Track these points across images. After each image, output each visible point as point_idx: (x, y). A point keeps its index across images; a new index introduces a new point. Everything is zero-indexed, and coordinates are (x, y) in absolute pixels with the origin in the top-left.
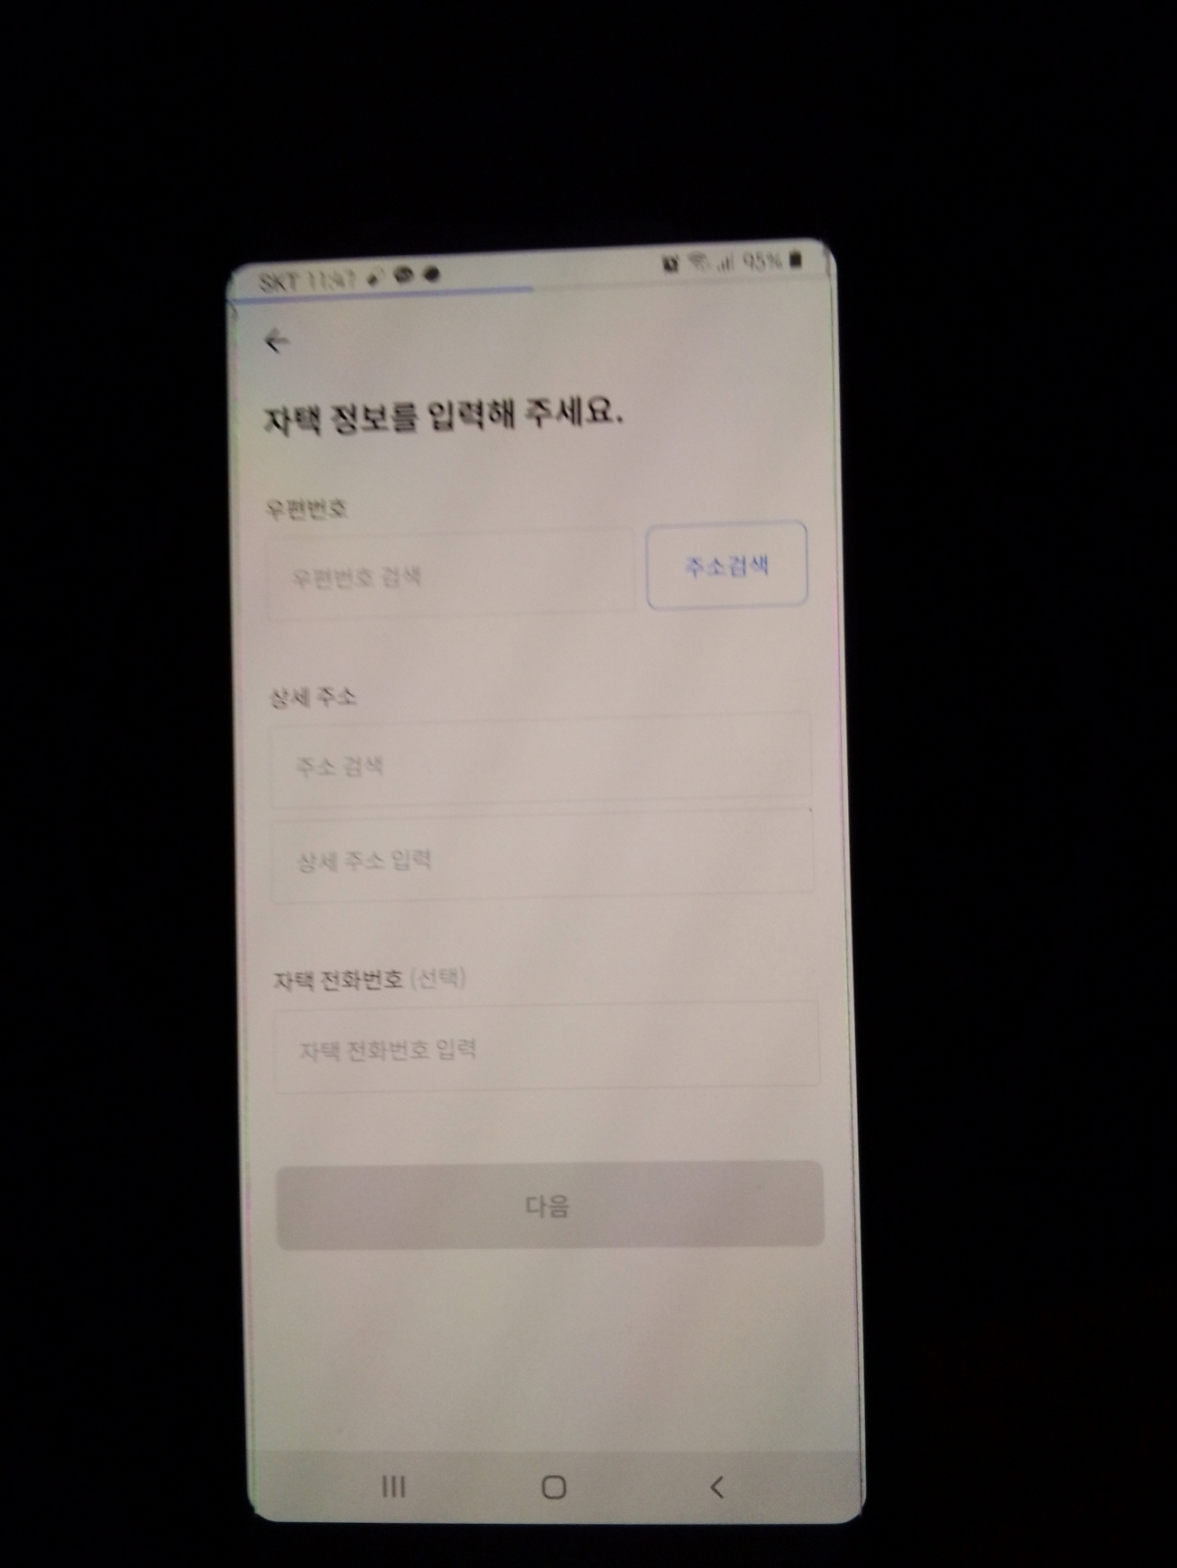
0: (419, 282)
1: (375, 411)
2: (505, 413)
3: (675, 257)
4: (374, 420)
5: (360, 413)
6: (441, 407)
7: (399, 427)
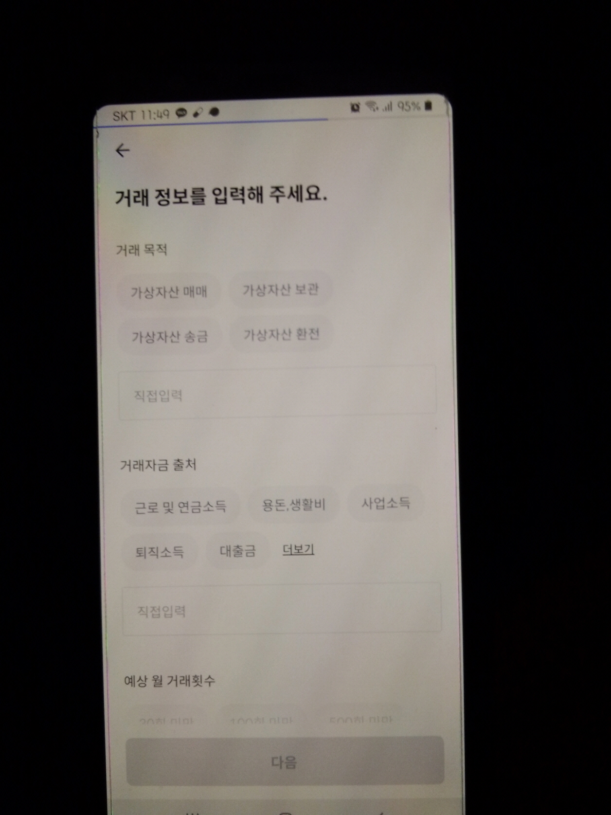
1: (180, 193)
2: (258, 194)
3: (357, 103)
4: (180, 197)
5: (171, 194)
6: (220, 190)
7: (195, 202)
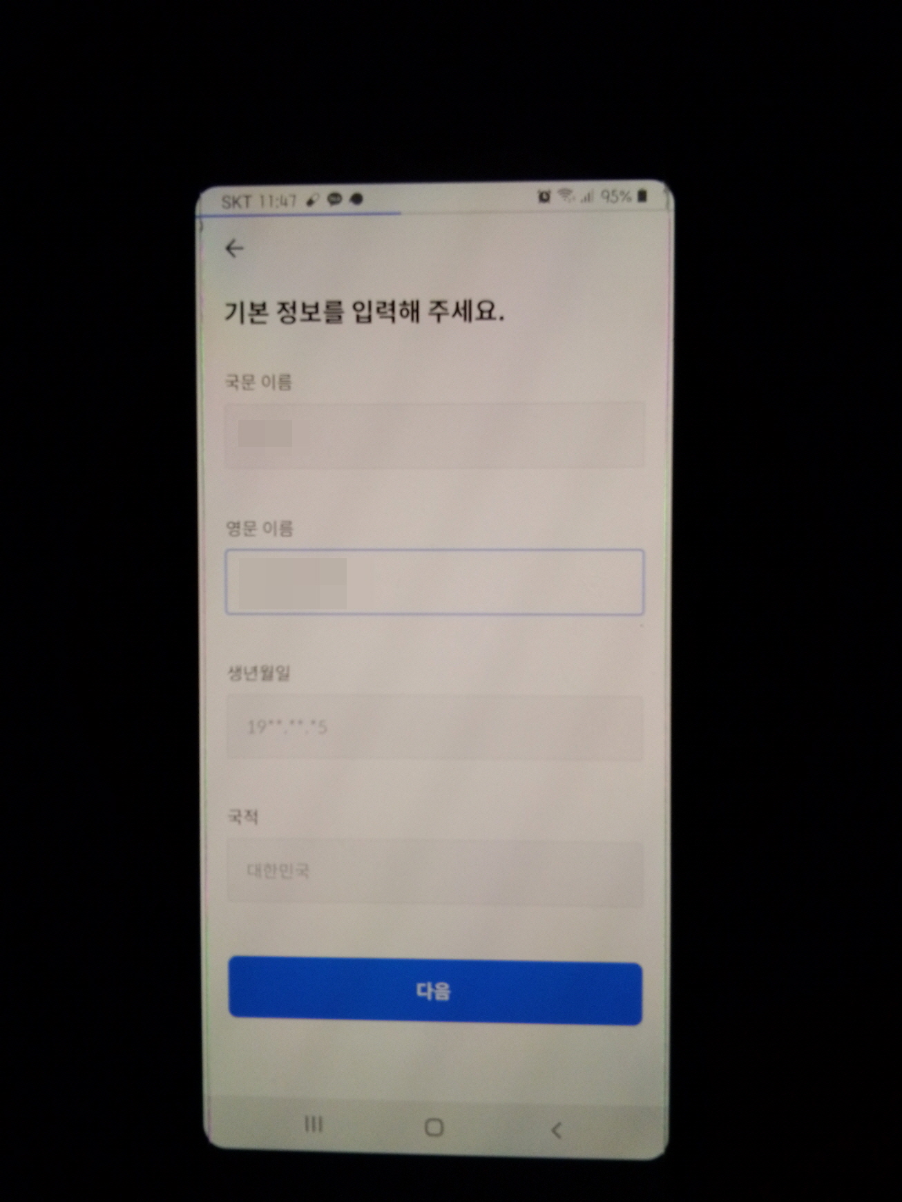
0: (346, 205)
1: (310, 307)
2: (413, 311)
4: (310, 313)
5: (299, 308)
6: (363, 304)
7: (329, 318)
